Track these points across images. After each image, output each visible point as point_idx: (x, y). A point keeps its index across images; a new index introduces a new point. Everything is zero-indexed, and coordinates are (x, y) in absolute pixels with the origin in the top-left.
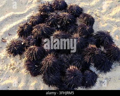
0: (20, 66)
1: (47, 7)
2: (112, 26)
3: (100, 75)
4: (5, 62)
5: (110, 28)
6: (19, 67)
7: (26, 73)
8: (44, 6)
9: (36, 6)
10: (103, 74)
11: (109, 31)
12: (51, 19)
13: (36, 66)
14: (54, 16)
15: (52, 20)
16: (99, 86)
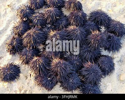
0: (30, 86)
1: (26, 10)
2: (100, 2)
3: (115, 55)
4: (11, 90)
5: (99, 4)
6: (29, 88)
7: (40, 89)
8: (22, 10)
9: (13, 15)
10: (117, 53)
11: (99, 8)
12: (37, 21)
13: (48, 79)
14: (39, 17)
15: (39, 22)
16: (119, 67)
